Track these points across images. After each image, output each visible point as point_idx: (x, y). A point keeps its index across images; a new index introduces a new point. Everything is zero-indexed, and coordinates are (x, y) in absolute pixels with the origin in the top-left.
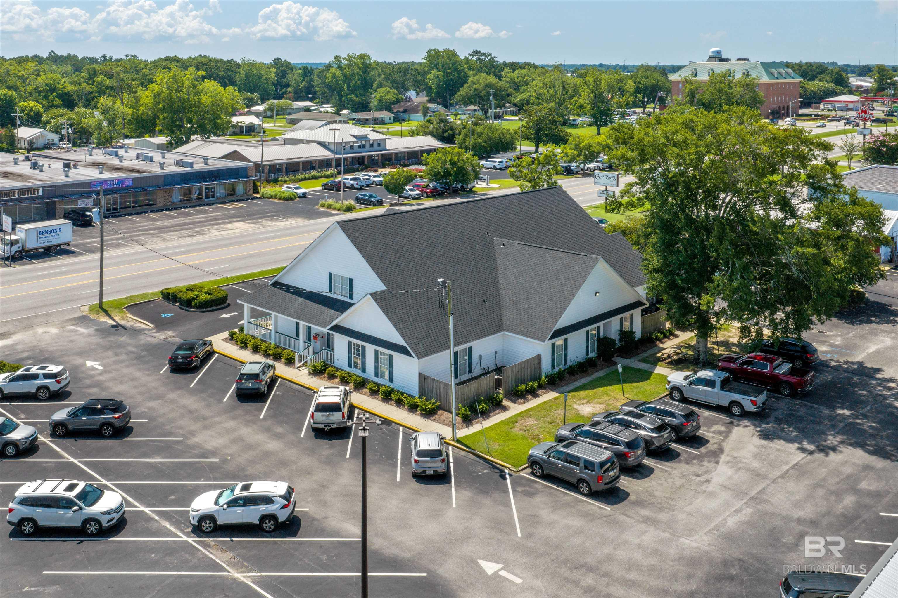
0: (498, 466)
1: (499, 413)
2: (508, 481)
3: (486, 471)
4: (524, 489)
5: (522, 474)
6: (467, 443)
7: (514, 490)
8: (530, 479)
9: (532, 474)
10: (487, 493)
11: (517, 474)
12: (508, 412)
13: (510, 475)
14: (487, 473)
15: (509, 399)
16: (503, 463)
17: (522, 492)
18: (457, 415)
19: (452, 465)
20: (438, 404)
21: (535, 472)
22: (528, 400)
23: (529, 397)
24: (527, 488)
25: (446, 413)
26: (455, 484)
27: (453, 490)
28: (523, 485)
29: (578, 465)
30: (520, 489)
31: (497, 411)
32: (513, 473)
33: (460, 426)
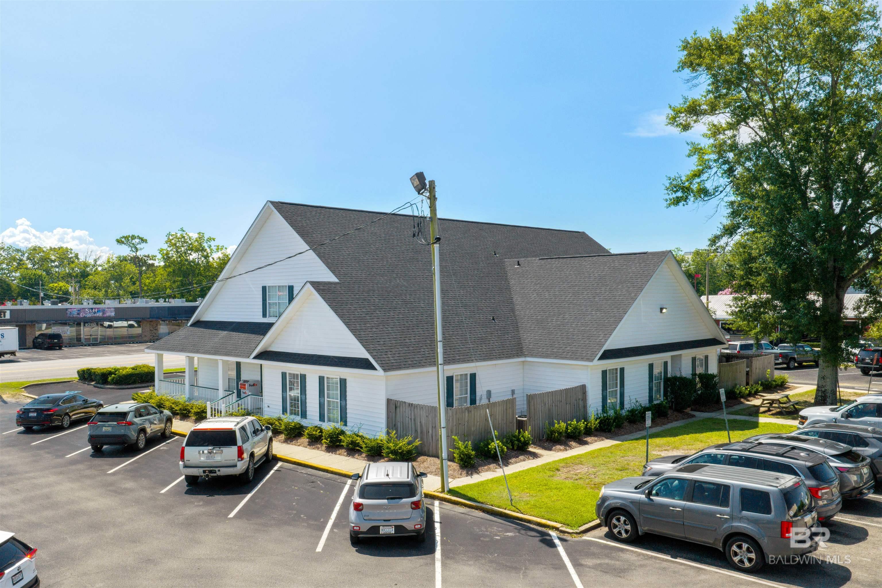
0: (532, 526)
1: (524, 460)
2: (561, 549)
3: (510, 534)
4: (598, 561)
5: (587, 537)
6: (470, 494)
7: (577, 565)
8: (606, 546)
9: (610, 536)
10: (516, 569)
11: (577, 538)
12: (539, 459)
13: (561, 539)
14: (511, 537)
15: (539, 446)
16: (543, 521)
17: (595, 567)
18: (451, 459)
19: (437, 526)
20: (417, 443)
21: (615, 531)
22: (571, 447)
23: (573, 443)
24: (607, 561)
25: (432, 458)
26: (442, 555)
27: (438, 565)
28: (594, 555)
29: (725, 502)
30: (589, 562)
31: (521, 457)
32: (566, 537)
33: (456, 474)
